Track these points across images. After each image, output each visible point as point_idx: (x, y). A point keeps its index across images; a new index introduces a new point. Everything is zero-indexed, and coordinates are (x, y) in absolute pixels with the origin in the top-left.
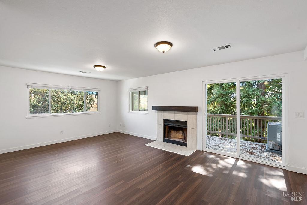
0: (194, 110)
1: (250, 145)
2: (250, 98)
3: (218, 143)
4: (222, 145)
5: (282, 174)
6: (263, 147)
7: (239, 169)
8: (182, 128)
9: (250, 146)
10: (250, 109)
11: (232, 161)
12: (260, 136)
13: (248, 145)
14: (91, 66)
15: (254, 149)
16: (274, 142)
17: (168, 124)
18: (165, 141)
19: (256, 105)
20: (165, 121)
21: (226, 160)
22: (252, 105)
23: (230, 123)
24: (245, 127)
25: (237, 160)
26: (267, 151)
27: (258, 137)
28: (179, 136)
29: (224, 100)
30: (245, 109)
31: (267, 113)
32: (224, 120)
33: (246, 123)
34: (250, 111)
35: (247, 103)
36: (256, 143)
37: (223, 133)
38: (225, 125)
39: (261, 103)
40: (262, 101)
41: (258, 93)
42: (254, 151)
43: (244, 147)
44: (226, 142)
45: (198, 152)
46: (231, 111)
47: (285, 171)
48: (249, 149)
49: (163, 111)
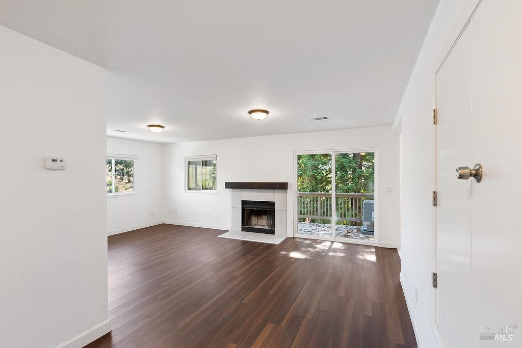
0: (283, 186)
1: (344, 229)
2: (346, 171)
3: (309, 229)
4: (314, 231)
5: (374, 250)
6: (358, 230)
7: (335, 250)
8: (268, 211)
9: (346, 230)
10: (345, 185)
11: (328, 244)
12: (355, 218)
13: (343, 229)
14: (144, 126)
15: (350, 233)
16: (369, 222)
17: (248, 207)
18: (243, 229)
19: (352, 179)
20: (244, 202)
21: (323, 244)
22: (348, 180)
23: (323, 204)
24: (339, 209)
25: (333, 242)
26: (362, 234)
27: (354, 220)
28: (262, 223)
29: (315, 173)
30: (340, 185)
31: (363, 190)
32: (315, 200)
33: (341, 204)
34: (345, 188)
35: (342, 178)
36: (351, 227)
37: (314, 217)
38: (317, 207)
39: (357, 178)
40: (359, 174)
41: (355, 165)
42: (349, 234)
43: (339, 232)
44: (318, 228)
45: (288, 239)
46: (323, 189)
47: (376, 248)
48: (344, 233)
49: (240, 190)
